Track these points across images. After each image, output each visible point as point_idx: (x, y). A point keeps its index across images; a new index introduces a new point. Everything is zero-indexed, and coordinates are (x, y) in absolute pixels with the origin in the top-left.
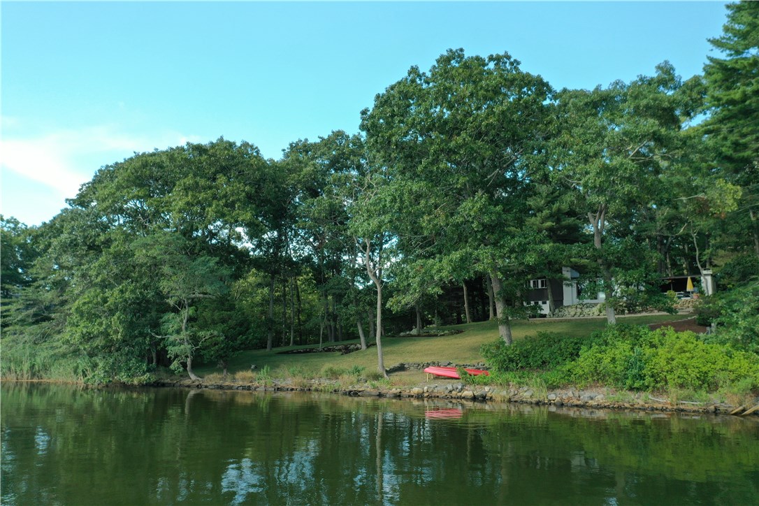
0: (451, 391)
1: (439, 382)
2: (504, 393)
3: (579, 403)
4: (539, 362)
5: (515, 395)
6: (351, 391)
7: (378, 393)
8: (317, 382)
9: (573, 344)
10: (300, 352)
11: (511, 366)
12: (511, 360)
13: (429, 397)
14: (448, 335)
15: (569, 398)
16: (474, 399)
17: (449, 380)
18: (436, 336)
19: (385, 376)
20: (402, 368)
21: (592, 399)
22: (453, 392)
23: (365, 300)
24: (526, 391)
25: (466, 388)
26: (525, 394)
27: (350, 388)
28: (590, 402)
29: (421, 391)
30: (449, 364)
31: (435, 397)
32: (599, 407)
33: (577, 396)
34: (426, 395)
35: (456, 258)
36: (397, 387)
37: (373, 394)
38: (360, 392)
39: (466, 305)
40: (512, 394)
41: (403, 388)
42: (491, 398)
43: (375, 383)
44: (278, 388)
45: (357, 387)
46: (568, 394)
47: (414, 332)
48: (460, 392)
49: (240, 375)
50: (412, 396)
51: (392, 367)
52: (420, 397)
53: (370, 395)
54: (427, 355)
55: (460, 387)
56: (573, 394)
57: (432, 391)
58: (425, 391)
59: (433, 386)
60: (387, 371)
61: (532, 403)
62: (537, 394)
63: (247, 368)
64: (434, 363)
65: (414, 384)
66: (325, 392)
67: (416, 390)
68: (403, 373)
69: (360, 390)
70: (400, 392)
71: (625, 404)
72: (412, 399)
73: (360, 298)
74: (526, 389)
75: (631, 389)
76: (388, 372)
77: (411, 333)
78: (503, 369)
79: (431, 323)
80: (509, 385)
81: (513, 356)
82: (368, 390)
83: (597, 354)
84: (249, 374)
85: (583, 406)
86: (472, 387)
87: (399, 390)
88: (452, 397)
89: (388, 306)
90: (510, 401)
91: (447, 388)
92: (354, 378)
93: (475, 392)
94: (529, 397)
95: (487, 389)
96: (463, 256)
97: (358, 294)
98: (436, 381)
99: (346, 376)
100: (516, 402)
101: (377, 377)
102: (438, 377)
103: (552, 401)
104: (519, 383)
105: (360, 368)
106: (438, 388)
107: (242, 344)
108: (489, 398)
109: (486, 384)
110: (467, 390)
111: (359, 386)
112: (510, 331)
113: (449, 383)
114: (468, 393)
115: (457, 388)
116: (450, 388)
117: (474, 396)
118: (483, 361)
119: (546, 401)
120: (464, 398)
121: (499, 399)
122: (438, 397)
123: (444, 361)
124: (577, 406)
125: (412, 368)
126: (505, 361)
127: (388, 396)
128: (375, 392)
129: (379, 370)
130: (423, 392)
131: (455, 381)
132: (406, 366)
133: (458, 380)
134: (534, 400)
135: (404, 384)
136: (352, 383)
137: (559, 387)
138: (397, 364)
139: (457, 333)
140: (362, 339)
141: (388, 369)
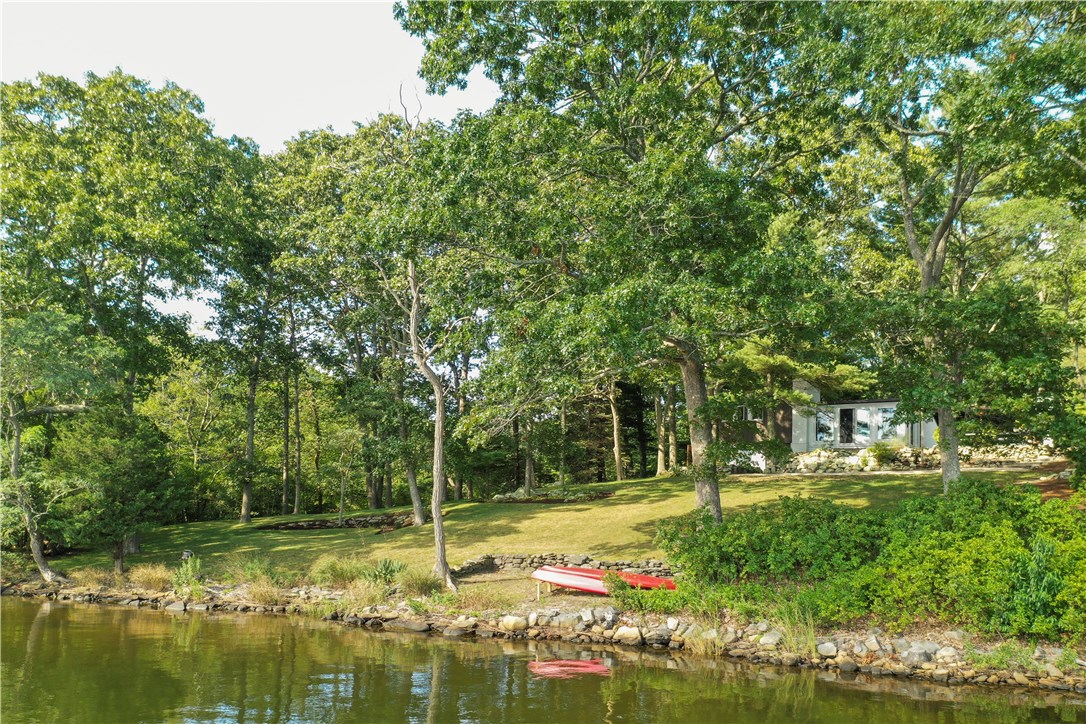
0: (589, 626)
1: (564, 601)
2: (713, 634)
3: (899, 667)
4: (789, 565)
5: (737, 640)
6: (367, 619)
7: (425, 626)
8: (302, 593)
9: (864, 526)
10: (302, 528)
11: (724, 571)
12: (725, 558)
13: (540, 638)
14: (583, 501)
15: (872, 655)
16: (643, 645)
17: (585, 599)
18: (560, 502)
19: (449, 584)
20: (488, 565)
21: (928, 658)
22: (595, 629)
23: (421, 427)
24: (762, 633)
25: (625, 619)
26: (763, 640)
27: (366, 612)
28: (926, 665)
29: (521, 622)
30: (585, 562)
31: (553, 638)
32: (948, 681)
33: (889, 648)
34: (532, 632)
35: (621, 297)
36: (470, 611)
37: (414, 627)
38: (387, 620)
39: (616, 449)
40: (730, 637)
41: (482, 613)
42: (682, 645)
43: (422, 600)
44: (216, 606)
45: (383, 611)
46: (866, 644)
47: (521, 493)
48: (609, 627)
49: (140, 573)
50: (502, 635)
51: (465, 564)
52: (518, 637)
53: (408, 631)
54: (540, 539)
55: (609, 617)
56: (879, 643)
57: (548, 624)
58: (532, 622)
59: (549, 611)
60: (453, 573)
61: (780, 663)
62: (791, 641)
63: (154, 561)
64: (554, 557)
65: (508, 605)
66: (315, 617)
67: (509, 621)
68: (488, 576)
69: (388, 615)
70: (476, 626)
71: (1015, 675)
72: (501, 641)
73: (412, 422)
74: (763, 626)
75: (1023, 636)
76: (457, 576)
77: (514, 495)
78: (707, 578)
79: (551, 479)
80: (722, 616)
81: (731, 549)
82: (406, 616)
83: (937, 552)
84: (160, 572)
85: (909, 677)
86: (637, 618)
87: (472, 620)
88: (591, 641)
89: (457, 433)
90: (726, 654)
91: (580, 619)
92: (378, 589)
93: (644, 631)
94: (772, 647)
95: (672, 622)
96: (636, 294)
97: (408, 414)
98: (557, 598)
99: (361, 584)
100: (741, 657)
101: (428, 587)
102: (560, 590)
103: (829, 661)
104: (750, 614)
105: (395, 565)
106: (561, 618)
107: (148, 508)
108: (677, 645)
109: (668, 612)
110: (626, 624)
111: (386, 607)
112: (718, 496)
113: (584, 604)
114: (628, 632)
115: (603, 620)
116: (587, 617)
117: (643, 639)
118: (659, 556)
119: (816, 661)
120: (618, 642)
121: (700, 649)
122: (560, 637)
123: (575, 554)
124: (894, 675)
125: (509, 566)
126: (711, 559)
127: (446, 633)
128: (419, 623)
129: (435, 570)
130: (527, 627)
131: (600, 600)
132: (497, 562)
133: (604, 599)
134: (787, 656)
135: (486, 606)
136: (372, 600)
137: (839, 625)
138: (477, 558)
139: (601, 498)
140: (416, 504)
141: (457, 569)
